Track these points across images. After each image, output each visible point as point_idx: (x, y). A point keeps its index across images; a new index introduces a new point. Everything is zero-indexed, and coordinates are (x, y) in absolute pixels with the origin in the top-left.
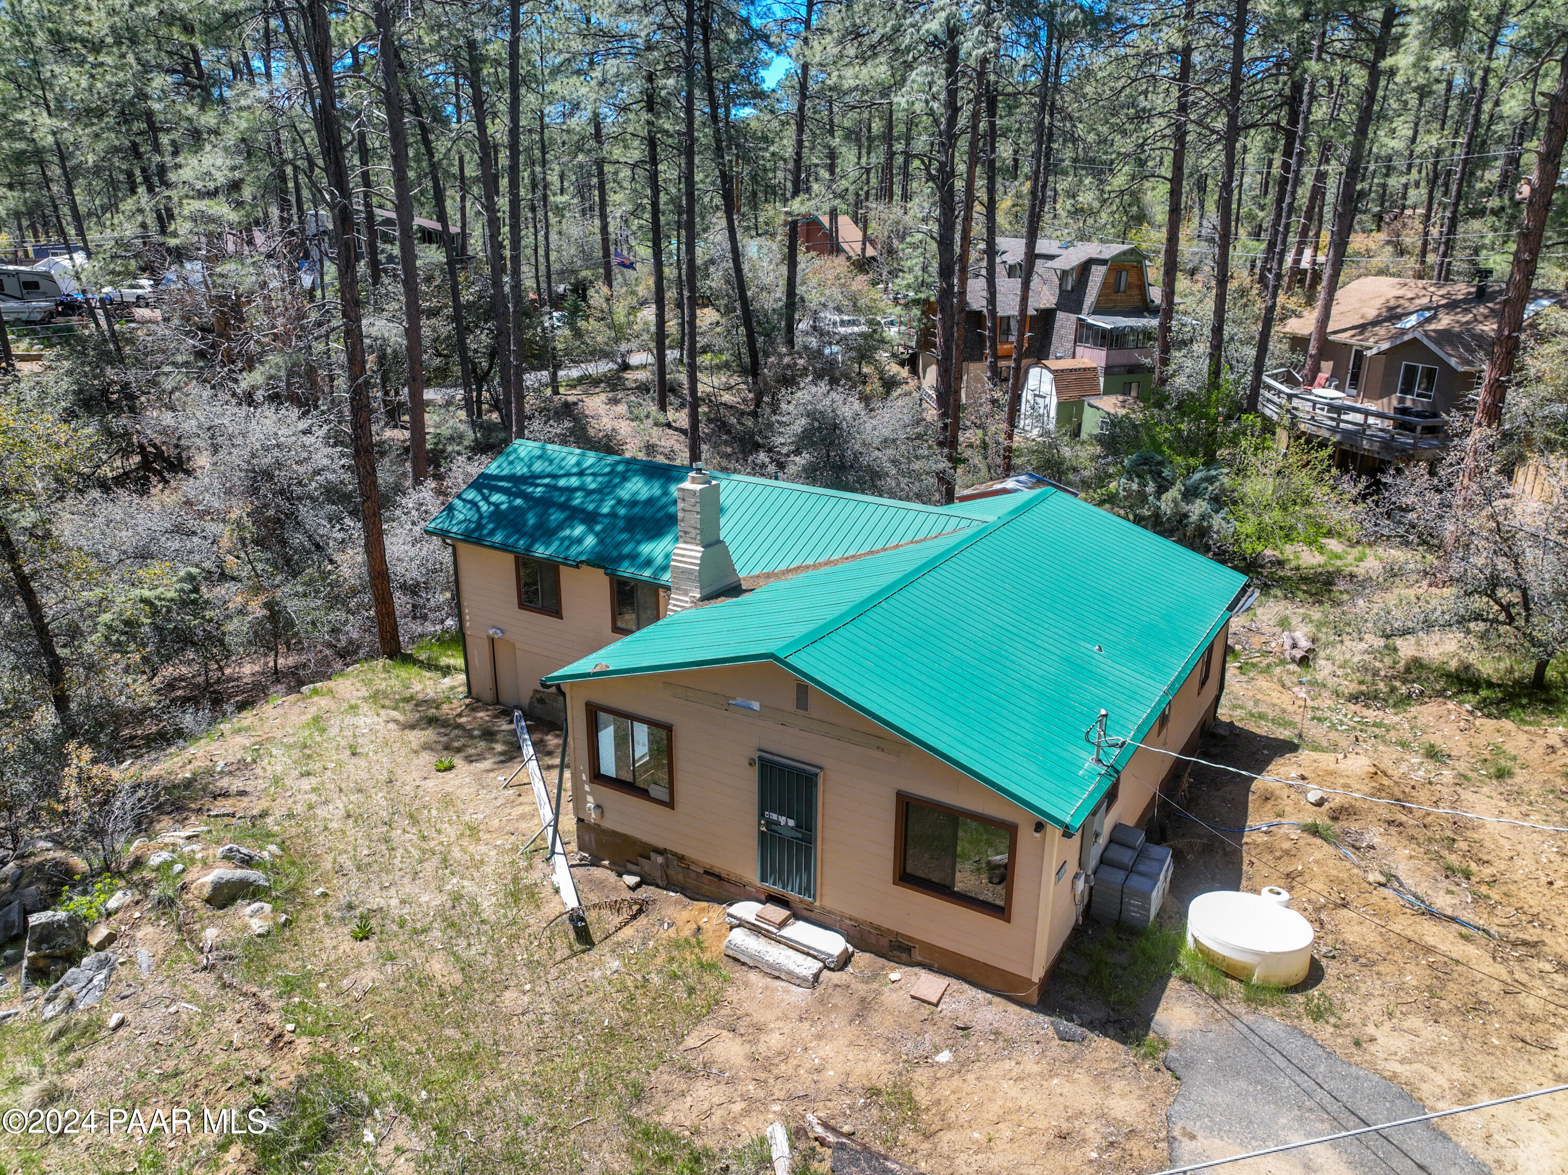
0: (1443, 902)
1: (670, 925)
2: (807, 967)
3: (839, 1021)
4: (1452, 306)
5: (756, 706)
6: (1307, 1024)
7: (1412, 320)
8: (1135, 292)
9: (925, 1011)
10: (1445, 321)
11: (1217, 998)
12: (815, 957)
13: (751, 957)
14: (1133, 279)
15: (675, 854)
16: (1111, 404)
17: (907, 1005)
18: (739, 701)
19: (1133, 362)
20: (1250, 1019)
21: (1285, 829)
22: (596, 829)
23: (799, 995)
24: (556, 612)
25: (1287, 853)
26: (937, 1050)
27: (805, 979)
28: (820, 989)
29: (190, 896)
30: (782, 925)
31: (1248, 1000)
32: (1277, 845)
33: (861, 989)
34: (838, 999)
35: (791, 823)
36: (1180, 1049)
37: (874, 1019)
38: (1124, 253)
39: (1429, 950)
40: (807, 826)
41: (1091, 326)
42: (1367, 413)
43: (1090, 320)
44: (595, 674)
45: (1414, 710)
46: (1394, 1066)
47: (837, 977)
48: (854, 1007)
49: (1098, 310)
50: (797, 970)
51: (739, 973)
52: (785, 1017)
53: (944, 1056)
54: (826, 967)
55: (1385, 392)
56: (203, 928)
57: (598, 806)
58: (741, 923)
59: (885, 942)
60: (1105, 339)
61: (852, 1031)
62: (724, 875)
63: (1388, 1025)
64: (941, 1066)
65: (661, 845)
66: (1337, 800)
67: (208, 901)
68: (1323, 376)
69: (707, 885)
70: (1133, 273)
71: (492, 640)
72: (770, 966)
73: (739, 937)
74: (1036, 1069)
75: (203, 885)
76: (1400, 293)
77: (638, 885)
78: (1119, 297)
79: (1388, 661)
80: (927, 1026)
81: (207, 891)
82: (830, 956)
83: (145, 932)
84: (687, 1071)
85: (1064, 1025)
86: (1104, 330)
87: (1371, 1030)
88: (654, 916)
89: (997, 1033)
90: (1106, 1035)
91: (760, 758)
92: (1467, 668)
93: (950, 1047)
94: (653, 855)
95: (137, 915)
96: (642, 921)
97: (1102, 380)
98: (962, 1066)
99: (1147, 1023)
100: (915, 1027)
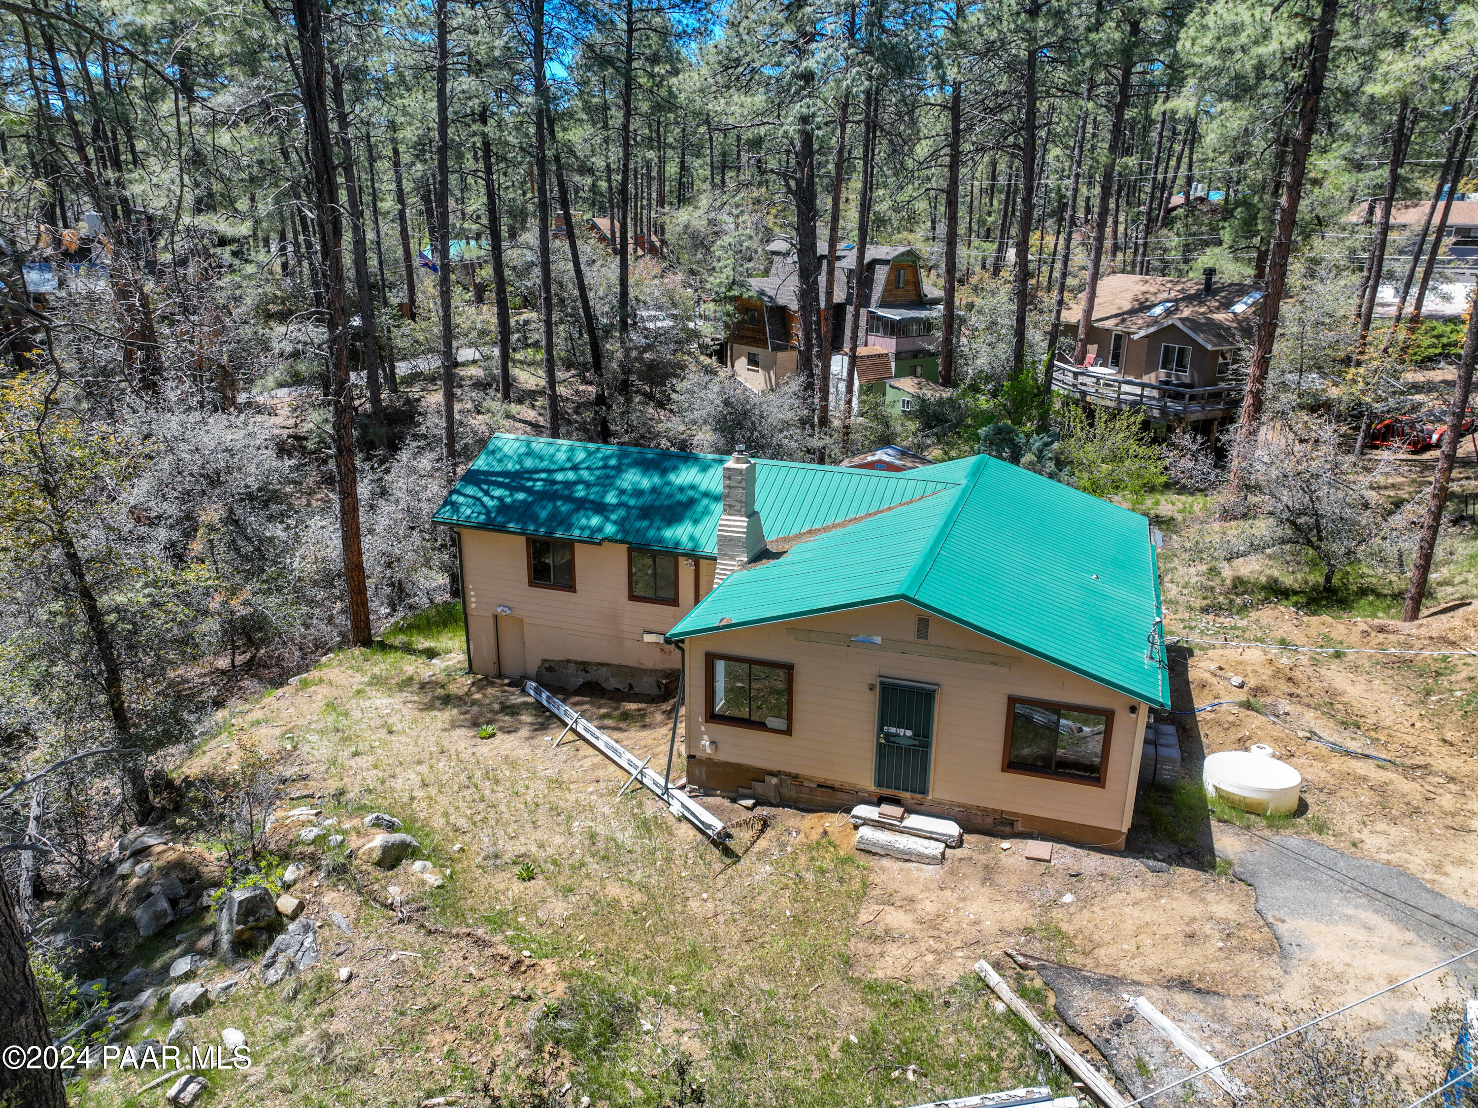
0: (1353, 746)
1: (798, 832)
2: (935, 848)
3: (973, 886)
4: (1189, 299)
5: (878, 640)
6: (1315, 836)
7: (1158, 310)
8: (911, 287)
9: (1041, 867)
10: (1186, 312)
11: (1248, 828)
12: (936, 840)
13: (882, 847)
14: (909, 277)
15: (788, 775)
16: (908, 384)
17: (1026, 865)
18: (860, 637)
19: (917, 348)
20: (1276, 839)
21: (1225, 707)
22: (709, 763)
23: (930, 872)
24: (571, 588)
25: (1233, 724)
26: (1061, 894)
27: (934, 858)
28: (948, 864)
29: (359, 862)
30: (902, 819)
31: (1270, 826)
32: (1223, 720)
33: (983, 859)
34: (965, 869)
35: (909, 733)
36: (1241, 865)
37: (1001, 880)
38: (903, 254)
39: (1365, 779)
40: (924, 736)
41: (880, 318)
42: (1143, 386)
43: (880, 312)
44: (718, 628)
45: (1254, 615)
46: (1385, 856)
47: (958, 852)
48: (981, 874)
49: (883, 305)
50: (926, 852)
51: (873, 862)
52: (926, 889)
53: (1068, 898)
54: (947, 846)
55: (1151, 368)
56: (384, 888)
57: (712, 742)
58: (866, 822)
59: (990, 820)
60: (893, 328)
61: (986, 890)
62: (837, 785)
63: (1366, 831)
64: (1069, 905)
65: (774, 767)
66: (1252, 682)
67: (379, 864)
68: (1091, 356)
69: (820, 797)
70: (909, 272)
71: (496, 617)
72: (898, 850)
73: (866, 832)
74: (1143, 895)
75: (372, 850)
76: (1145, 288)
77: (755, 806)
78: (900, 292)
79: (1218, 581)
80: (1046, 878)
81: (376, 855)
82: (951, 836)
83: (328, 897)
84: (874, 938)
85: (1151, 863)
86: (893, 321)
87: (1357, 835)
88: (780, 828)
89: (1102, 875)
90: (1185, 865)
91: (882, 683)
92: (1276, 581)
93: (1070, 890)
94: (767, 778)
95: (316, 884)
96: (770, 833)
97: (893, 364)
98: (1085, 903)
99: (1211, 851)
100: (1038, 880)
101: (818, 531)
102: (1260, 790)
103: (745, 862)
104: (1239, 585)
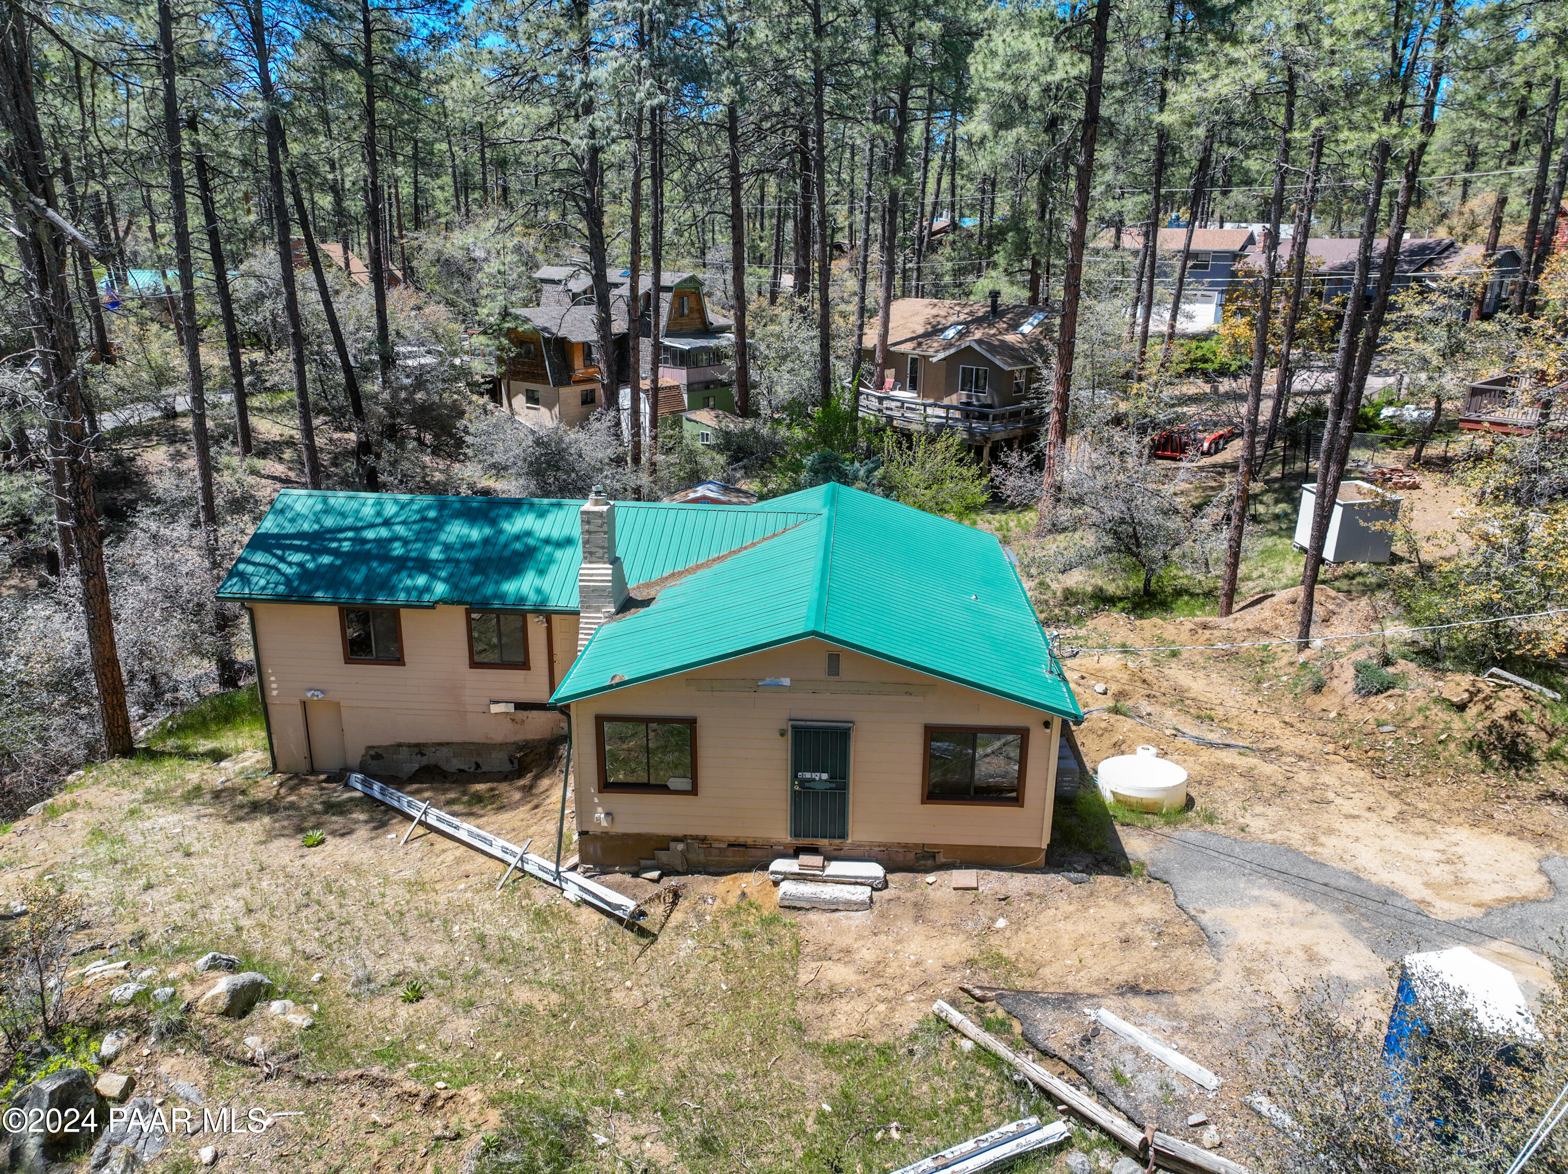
0: (1213, 737)
1: (714, 898)
2: (862, 893)
3: (906, 926)
4: (979, 321)
5: (786, 681)
6: (1208, 827)
7: (951, 333)
8: (696, 315)
9: (970, 896)
10: (978, 335)
11: (1149, 828)
12: (862, 884)
13: (808, 900)
14: (694, 304)
15: (695, 838)
16: (706, 418)
17: (954, 896)
18: (768, 681)
19: (708, 378)
20: (1177, 834)
21: (1095, 715)
22: (605, 837)
23: (860, 918)
24: (399, 661)
25: (1105, 730)
26: (994, 920)
27: (862, 903)
28: (876, 907)
29: (198, 1015)
30: (823, 868)
31: (1168, 823)
32: (1096, 727)
33: (911, 896)
34: (896, 910)
35: (825, 776)
36: (1153, 865)
37: (933, 915)
38: (685, 281)
39: (1233, 767)
40: (840, 778)
41: (667, 348)
42: (948, 408)
43: (667, 342)
44: (611, 687)
45: (1090, 624)
46: (1269, 837)
47: (886, 894)
48: (912, 912)
49: (667, 335)
50: (854, 898)
51: (799, 917)
52: (860, 937)
53: (1001, 923)
54: (874, 889)
55: (950, 391)
56: (238, 1041)
57: (608, 814)
58: (787, 876)
59: (911, 856)
60: (682, 359)
61: (920, 928)
62: (750, 842)
63: (1248, 815)
64: (1003, 930)
65: (679, 832)
66: (1114, 688)
67: (226, 1013)
68: (889, 381)
69: (732, 857)
70: (693, 297)
71: (304, 704)
72: (825, 901)
73: (787, 887)
74: (1072, 908)
75: (216, 998)
76: (935, 311)
77: (661, 877)
78: (684, 321)
79: (1050, 594)
80: (976, 907)
81: (222, 1004)
82: (876, 878)
83: (166, 1066)
84: (820, 998)
85: (1072, 875)
86: (682, 352)
87: (1241, 820)
88: (693, 897)
89: (1029, 894)
90: (1103, 873)
91: (793, 727)
92: (1101, 590)
93: (1002, 915)
94: (672, 844)
95: (146, 1052)
96: (683, 904)
97: (685, 397)
98: (1017, 925)
99: (1124, 855)
100: (968, 909)
101: (681, 574)
102: (1156, 790)
103: (663, 940)
104: (1070, 597)
